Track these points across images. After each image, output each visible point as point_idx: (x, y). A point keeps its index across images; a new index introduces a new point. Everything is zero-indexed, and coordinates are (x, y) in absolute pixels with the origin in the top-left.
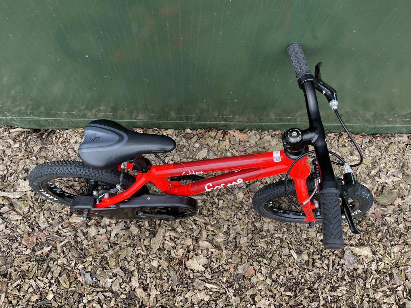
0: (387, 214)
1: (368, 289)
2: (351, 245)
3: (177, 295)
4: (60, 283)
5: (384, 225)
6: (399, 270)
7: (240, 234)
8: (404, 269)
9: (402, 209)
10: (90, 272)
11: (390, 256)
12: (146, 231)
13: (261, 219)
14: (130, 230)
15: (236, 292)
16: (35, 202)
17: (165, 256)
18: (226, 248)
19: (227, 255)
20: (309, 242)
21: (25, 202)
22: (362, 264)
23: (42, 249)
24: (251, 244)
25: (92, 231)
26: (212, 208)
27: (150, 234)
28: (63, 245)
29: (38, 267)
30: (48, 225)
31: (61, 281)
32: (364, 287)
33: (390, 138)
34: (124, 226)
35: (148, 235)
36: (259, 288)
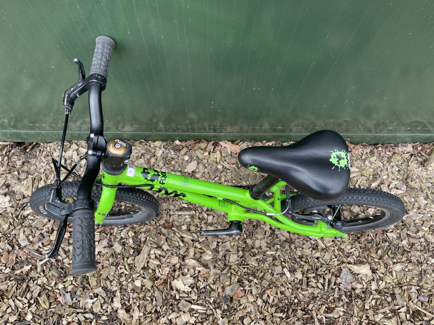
0: (389, 230)
1: (367, 310)
2: (349, 263)
3: (161, 317)
4: (40, 303)
5: (385, 241)
6: (402, 290)
7: (230, 251)
8: (408, 289)
9: (405, 224)
10: (70, 292)
11: (392, 275)
12: (130, 249)
14: (114, 247)
15: (224, 314)
16: (15, 218)
17: (149, 276)
18: (215, 267)
19: (216, 274)
20: (303, 259)
21: (6, 219)
22: (360, 283)
23: (22, 268)
24: (242, 262)
26: (201, 224)
27: (134, 252)
28: (43, 264)
29: (18, 286)
30: (29, 242)
31: (40, 301)
32: (363, 308)
33: (393, 148)
34: (108, 243)
35: (132, 254)
36: (249, 310)
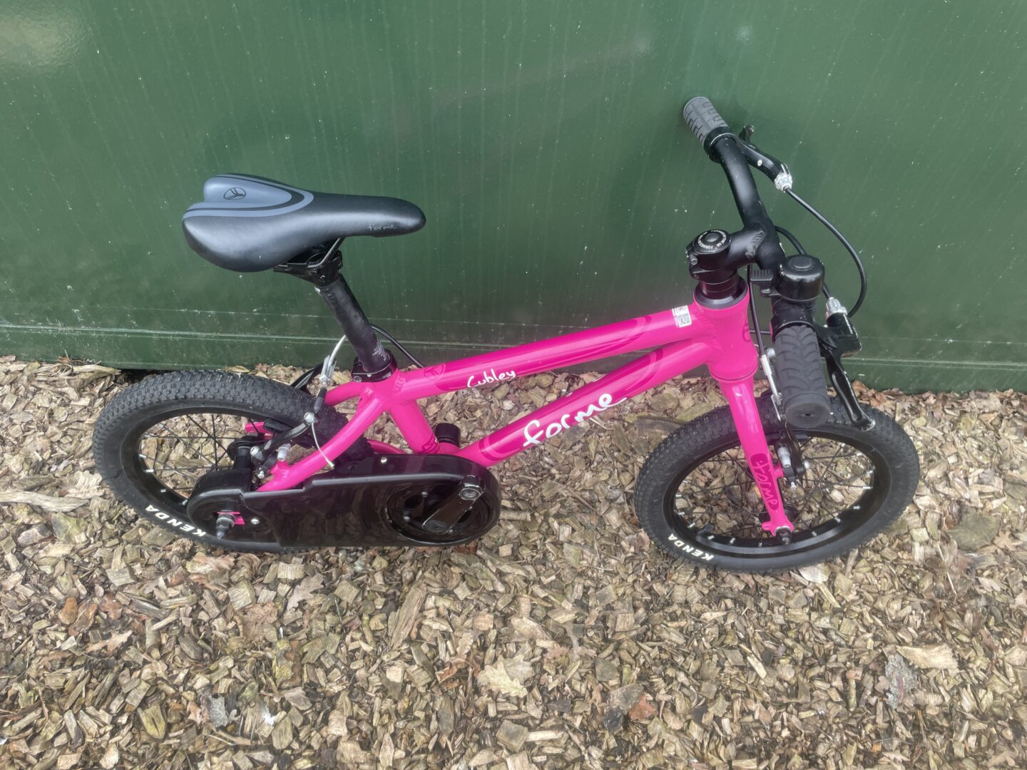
0: (982, 571)
1: (960, 760)
2: (901, 642)
3: (452, 761)
4: (142, 725)
5: (975, 595)
7: (614, 609)
9: (1015, 561)
10: (223, 695)
11: (1006, 675)
12: (377, 597)
13: (666, 576)
14: (337, 592)
15: (609, 759)
16: (106, 522)
17: (424, 658)
18: (581, 643)
19: (584, 658)
20: (791, 634)
21: (82, 522)
22: (935, 692)
23: (106, 638)
24: (645, 634)
25: (241, 596)
26: (545, 545)
27: (385, 604)
28: (161, 629)
29: (89, 682)
30: (131, 579)
31: (144, 720)
32: (949, 755)
33: (958, 402)
34: (323, 583)
35: (380, 607)
36: (671, 751)
